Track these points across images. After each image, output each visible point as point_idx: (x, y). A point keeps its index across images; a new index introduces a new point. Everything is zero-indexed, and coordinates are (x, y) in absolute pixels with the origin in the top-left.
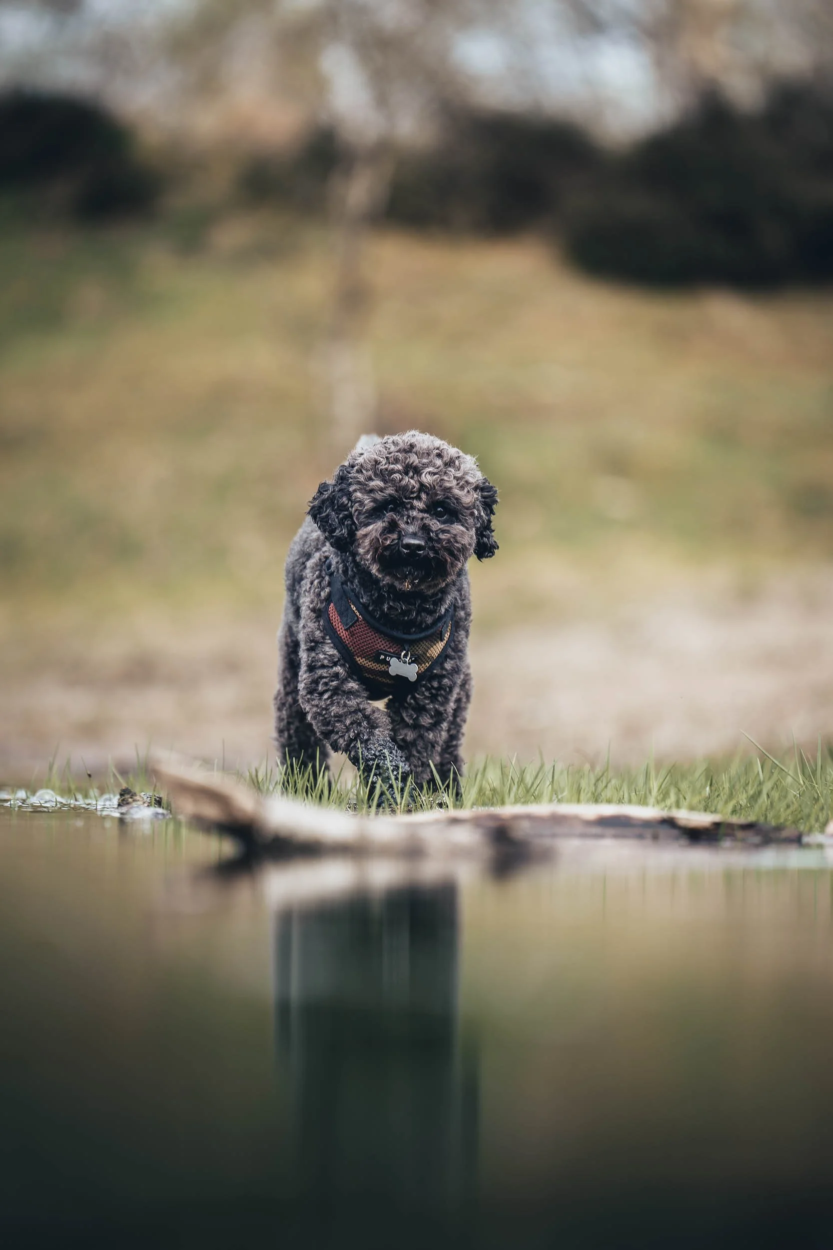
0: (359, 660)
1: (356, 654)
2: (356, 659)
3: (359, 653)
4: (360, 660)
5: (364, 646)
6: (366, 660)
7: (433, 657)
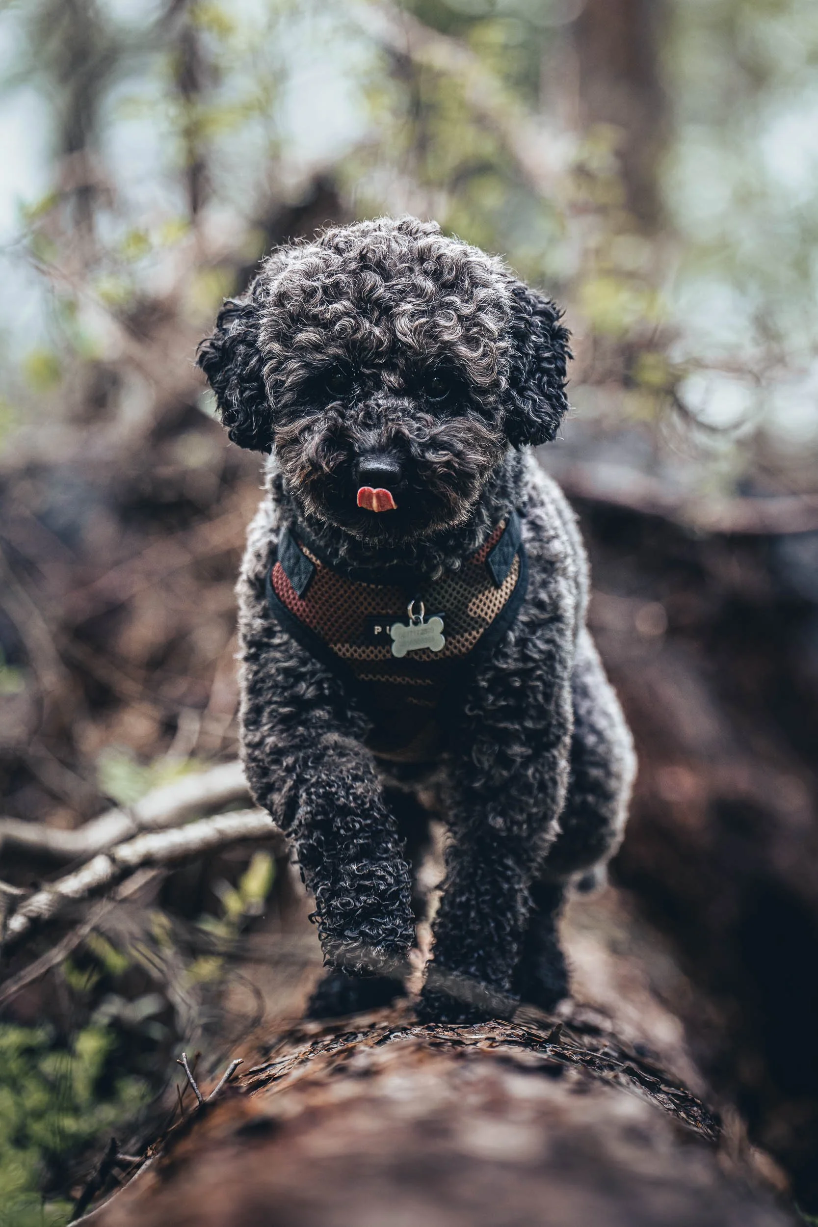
0: (340, 650)
1: (331, 640)
2: (332, 648)
3: (334, 635)
4: (343, 650)
5: (340, 617)
6: (351, 647)
7: (484, 619)
